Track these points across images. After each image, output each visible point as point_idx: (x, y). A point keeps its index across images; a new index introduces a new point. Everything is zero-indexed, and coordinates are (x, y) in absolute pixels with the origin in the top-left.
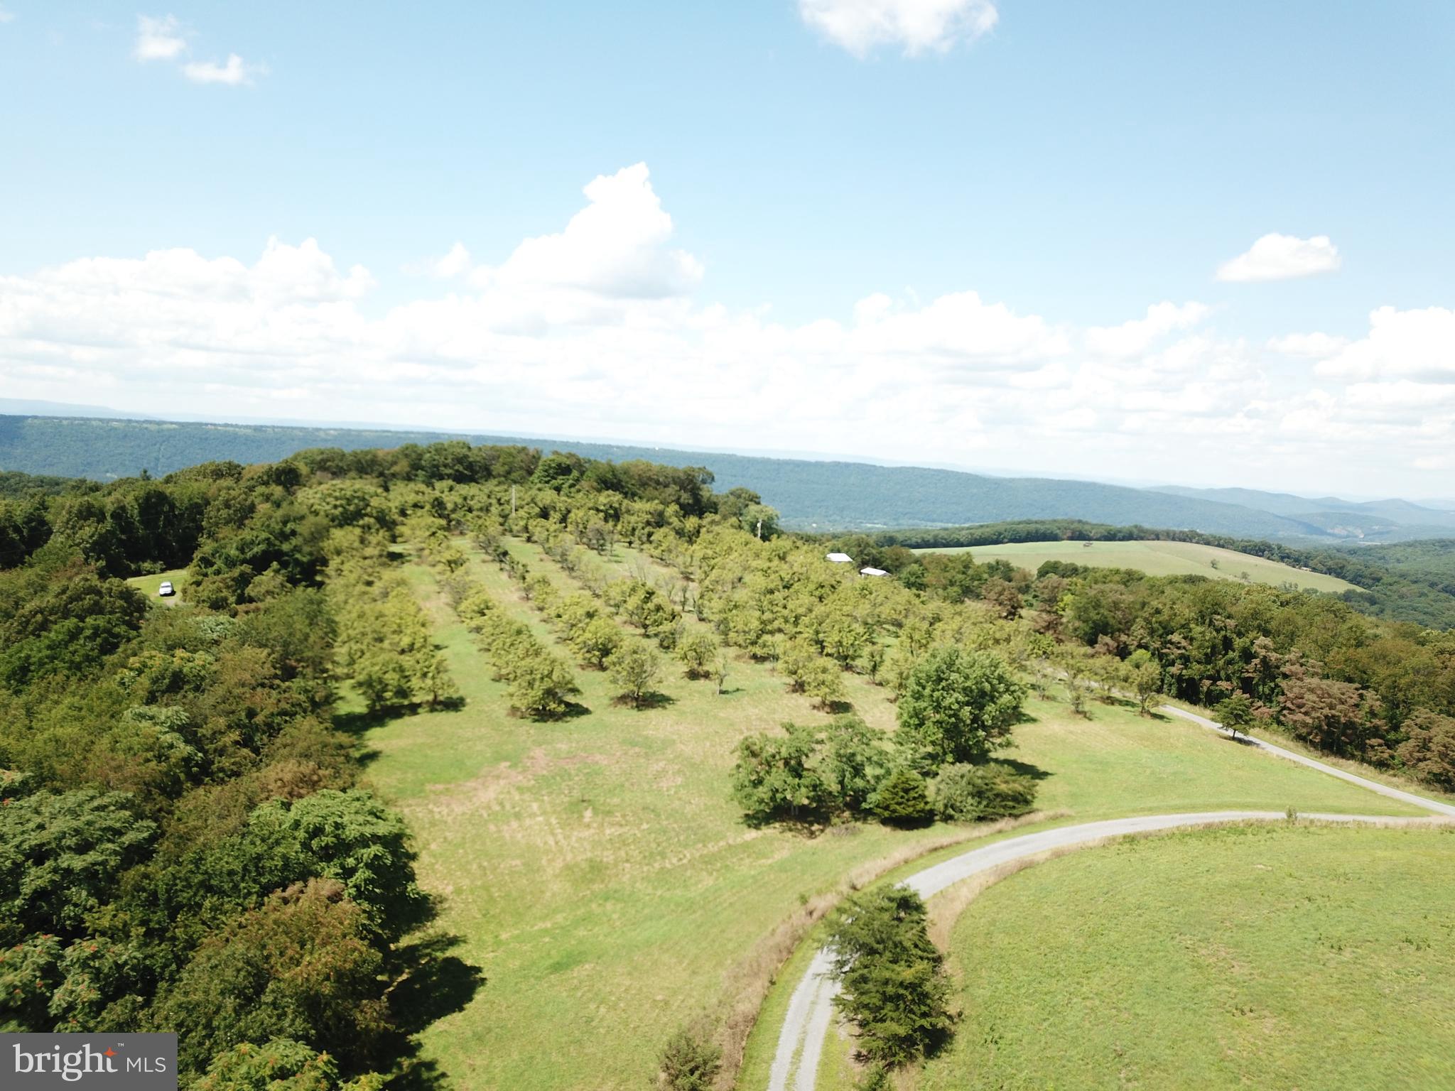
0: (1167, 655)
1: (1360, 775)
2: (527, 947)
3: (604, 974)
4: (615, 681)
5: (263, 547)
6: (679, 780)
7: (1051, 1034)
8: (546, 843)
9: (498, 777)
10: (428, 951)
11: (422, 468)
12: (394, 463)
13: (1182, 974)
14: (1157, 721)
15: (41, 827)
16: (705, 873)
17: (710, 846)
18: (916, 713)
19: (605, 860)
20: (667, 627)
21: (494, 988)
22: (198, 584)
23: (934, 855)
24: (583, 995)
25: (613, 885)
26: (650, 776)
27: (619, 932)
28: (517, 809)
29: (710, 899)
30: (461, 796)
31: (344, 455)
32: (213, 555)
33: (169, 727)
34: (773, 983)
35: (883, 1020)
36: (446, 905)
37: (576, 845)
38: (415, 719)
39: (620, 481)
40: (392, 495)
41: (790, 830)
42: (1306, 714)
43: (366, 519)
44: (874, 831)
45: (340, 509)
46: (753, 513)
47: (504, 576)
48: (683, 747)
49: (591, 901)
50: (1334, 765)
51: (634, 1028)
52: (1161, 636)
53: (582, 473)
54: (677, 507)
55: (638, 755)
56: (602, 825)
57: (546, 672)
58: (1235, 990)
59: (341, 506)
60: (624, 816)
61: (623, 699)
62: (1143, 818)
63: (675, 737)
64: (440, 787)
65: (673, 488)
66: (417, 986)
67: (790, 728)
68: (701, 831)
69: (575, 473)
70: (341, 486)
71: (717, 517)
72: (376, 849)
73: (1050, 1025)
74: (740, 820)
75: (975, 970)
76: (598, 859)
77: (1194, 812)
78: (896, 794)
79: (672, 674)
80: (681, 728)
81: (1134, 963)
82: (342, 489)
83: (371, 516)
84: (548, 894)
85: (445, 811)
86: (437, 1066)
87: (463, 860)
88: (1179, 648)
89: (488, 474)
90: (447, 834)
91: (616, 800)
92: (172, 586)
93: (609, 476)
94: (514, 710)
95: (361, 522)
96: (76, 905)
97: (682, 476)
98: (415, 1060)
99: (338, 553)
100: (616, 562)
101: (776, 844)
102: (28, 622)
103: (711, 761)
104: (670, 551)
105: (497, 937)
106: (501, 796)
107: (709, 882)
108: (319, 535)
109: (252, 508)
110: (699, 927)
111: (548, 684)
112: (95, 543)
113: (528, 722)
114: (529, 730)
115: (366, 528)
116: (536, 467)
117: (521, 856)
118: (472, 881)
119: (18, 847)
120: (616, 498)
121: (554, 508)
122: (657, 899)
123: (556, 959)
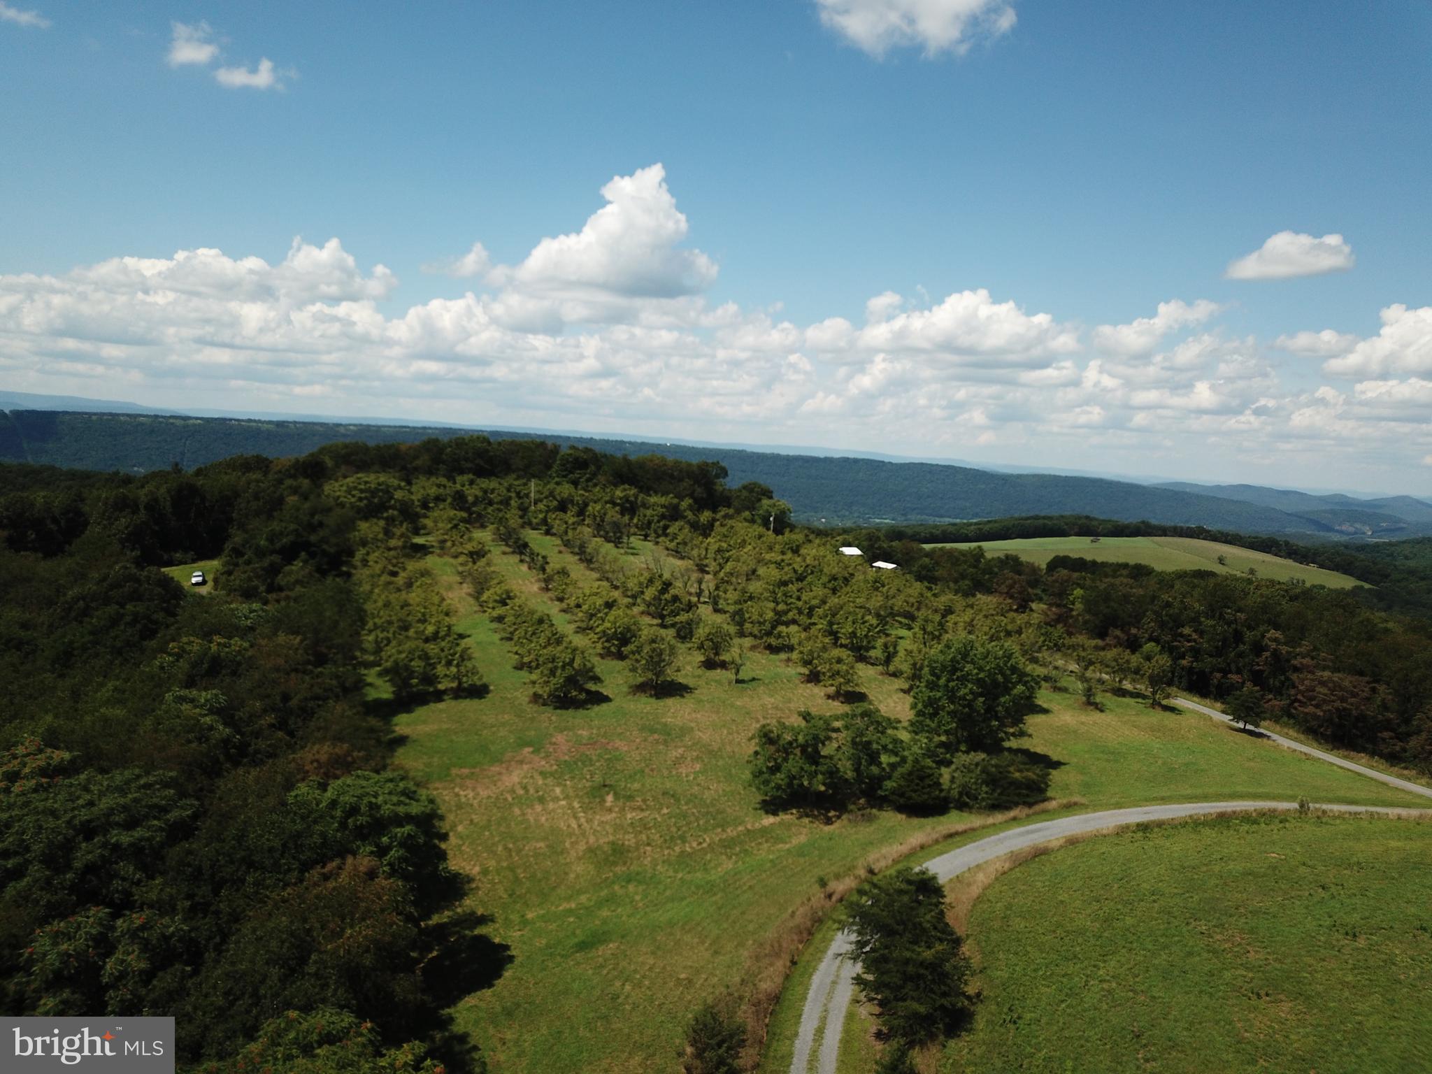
0: (1177, 647)
1: (1372, 767)
2: (553, 926)
3: (628, 953)
4: (634, 670)
5: (291, 538)
6: (698, 767)
7: (1069, 1015)
8: (569, 826)
9: (521, 762)
10: (457, 929)
11: (443, 462)
12: (416, 457)
13: (1197, 959)
14: (1168, 714)
15: (91, 804)
16: (724, 857)
17: (729, 830)
18: (931, 702)
19: (627, 843)
20: (683, 617)
21: (522, 965)
22: (229, 573)
23: (950, 841)
24: (608, 973)
25: (634, 868)
26: (669, 762)
27: (642, 913)
28: (541, 793)
29: (730, 882)
30: (486, 780)
31: (367, 449)
32: (243, 546)
33: (208, 710)
34: (794, 963)
35: (903, 999)
36: (474, 886)
37: (599, 828)
38: (441, 706)
39: (635, 475)
40: (414, 489)
41: (807, 816)
42: (1317, 706)
43: (390, 511)
44: (890, 818)
45: (365, 502)
46: (765, 507)
47: (524, 568)
48: (700, 734)
49: (613, 883)
50: (1345, 757)
51: (659, 1005)
52: (1171, 629)
53: (599, 468)
54: (691, 501)
55: (657, 742)
56: (623, 809)
57: (567, 660)
58: (1250, 975)
59: (366, 498)
60: (644, 801)
62: (1155, 807)
63: (693, 725)
64: (466, 771)
65: (687, 483)
66: (447, 963)
67: (806, 716)
68: (719, 816)
69: (593, 468)
70: (367, 479)
71: (731, 511)
72: (408, 829)
73: (1068, 1006)
74: (758, 806)
75: (992, 952)
76: (620, 842)
77: (1207, 802)
78: (912, 781)
79: (689, 663)
80: (699, 716)
81: (1150, 947)
82: (366, 483)
83: (393, 508)
84: (572, 876)
85: (471, 795)
86: (469, 1039)
87: (490, 842)
88: (1189, 641)
89: (508, 468)
90: (474, 817)
91: (636, 786)
92: (203, 576)
93: (625, 470)
94: (536, 698)
95: (385, 515)
96: (124, 879)
97: (697, 471)
98: (447, 1034)
99: (364, 543)
100: (633, 554)
101: (793, 829)
102: (70, 609)
103: (729, 748)
104: (685, 544)
105: (523, 916)
106: (525, 781)
107: (729, 865)
108: (348, 525)
109: (281, 501)
110: (719, 909)
111: (569, 671)
112: (130, 534)
113: (550, 709)
114: (549, 717)
115: (390, 521)
116: (555, 461)
117: (545, 839)
118: (498, 862)
119: (69, 822)
120: (633, 491)
121: (572, 501)
122: (678, 882)
123: (581, 938)
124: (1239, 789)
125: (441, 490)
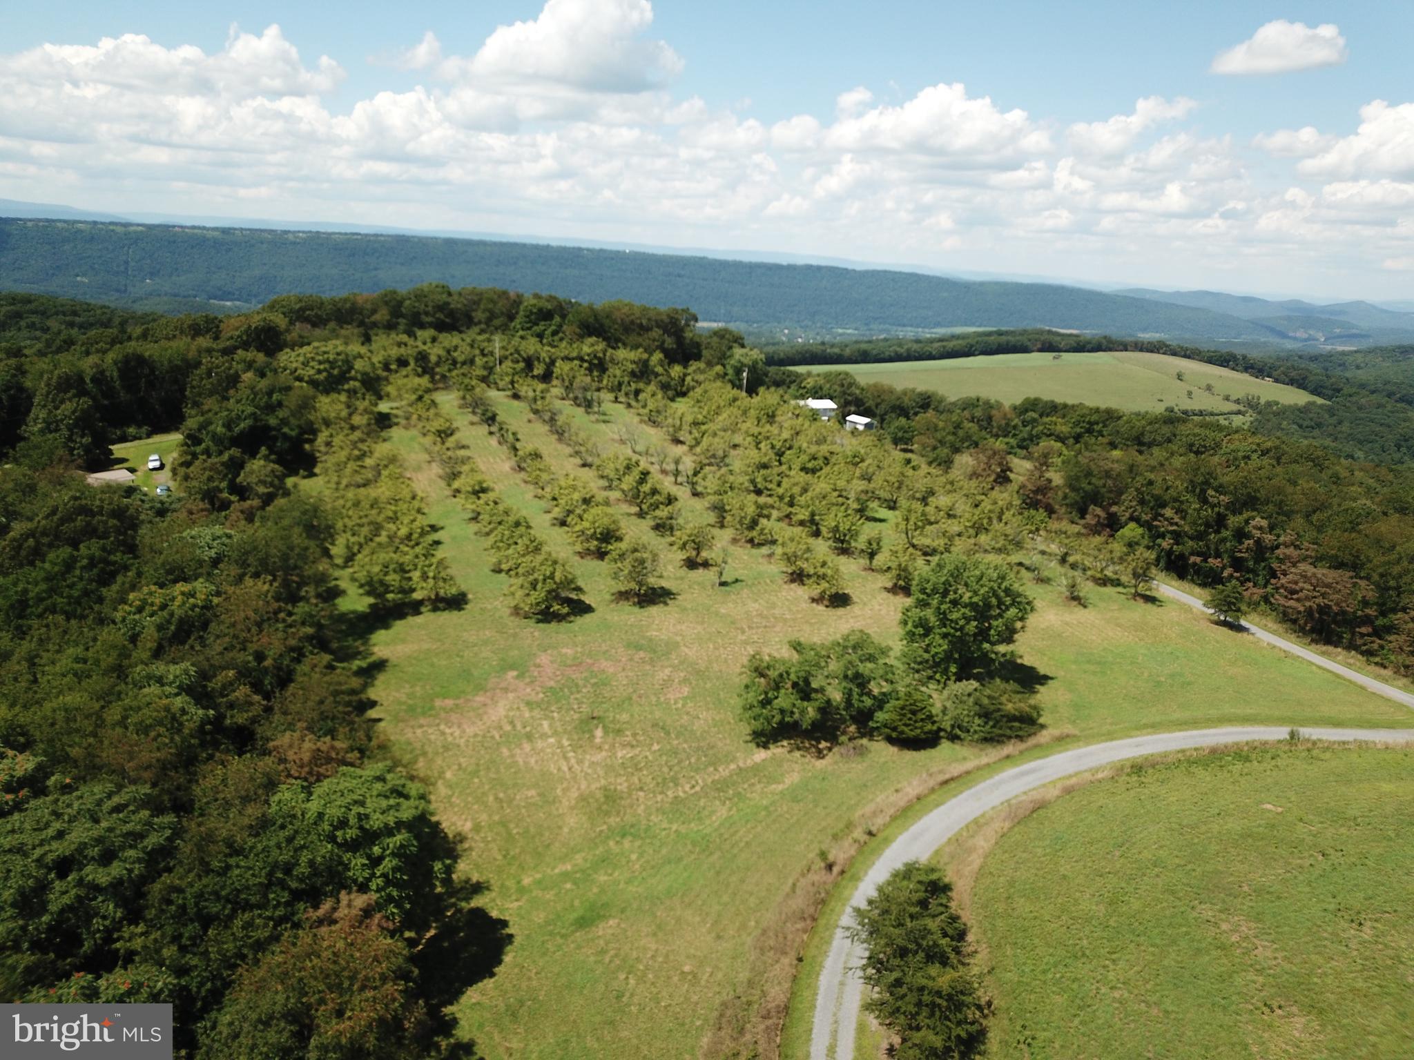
0: (1157, 527)
1: (1349, 666)
2: (549, 896)
3: (629, 934)
4: (615, 576)
5: (249, 422)
6: (686, 690)
7: (1083, 1034)
8: (559, 769)
9: (506, 690)
10: (453, 900)
11: (402, 316)
12: (374, 311)
13: (1207, 958)
14: (1149, 606)
15: (60, 835)
16: (717, 803)
17: (721, 769)
18: (922, 623)
19: (619, 787)
20: (663, 512)
21: (522, 948)
22: (187, 464)
23: (946, 788)
24: (610, 962)
25: (629, 819)
26: (657, 686)
27: (640, 879)
28: (528, 729)
29: (726, 836)
30: (471, 714)
31: (322, 303)
32: (199, 430)
33: (178, 687)
34: (800, 960)
36: (466, 845)
37: (590, 771)
38: (419, 620)
39: (602, 325)
40: (374, 346)
41: (799, 749)
42: (1298, 600)
43: (352, 383)
44: (881, 751)
45: (325, 374)
46: (737, 357)
47: (493, 441)
48: (686, 650)
49: (608, 838)
50: (1323, 654)
51: (665, 1007)
52: (1152, 509)
53: (563, 317)
54: (661, 356)
55: (643, 661)
56: (613, 746)
57: (548, 573)
58: (1261, 979)
59: (325, 370)
60: (634, 735)
61: (623, 596)
62: (1149, 737)
63: (679, 639)
64: (449, 703)
65: (656, 333)
66: (446, 944)
67: (797, 646)
68: (711, 752)
69: (557, 319)
70: (324, 349)
71: (702, 365)
72: (399, 838)
73: (1081, 1023)
74: (749, 738)
75: (999, 946)
76: (612, 787)
77: (1196, 728)
78: (904, 715)
79: (671, 561)
80: (683, 627)
81: (1158, 941)
82: (325, 353)
83: (355, 379)
84: (566, 830)
85: (457, 734)
86: (475, 1049)
87: (480, 791)
88: (1172, 524)
89: (470, 322)
90: (462, 760)
91: (625, 717)
92: (160, 460)
93: (591, 320)
94: (516, 611)
95: (346, 387)
96: (104, 918)
97: (667, 320)
98: (452, 1041)
99: (327, 423)
100: (604, 422)
101: (786, 766)
102: (20, 547)
103: (716, 667)
104: (658, 412)
105: (519, 882)
106: (511, 714)
107: (723, 812)
108: (306, 405)
109: (234, 380)
110: (718, 873)
111: (550, 585)
112: (77, 420)
113: (532, 622)
114: (534, 632)
115: (352, 393)
116: (517, 313)
117: (536, 785)
118: (490, 816)
119: (38, 860)
120: (601, 346)
121: (538, 359)
122: (673, 836)
123: (580, 912)
124: (1228, 710)
125: (403, 350)
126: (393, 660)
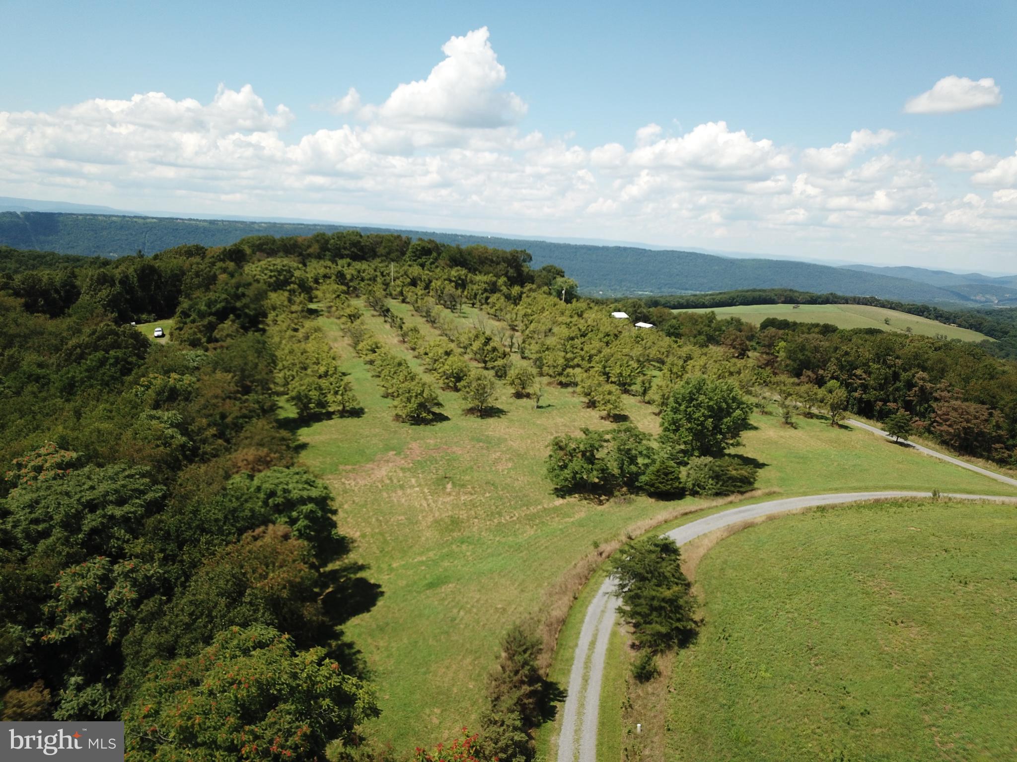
0: (851, 384)
1: (986, 468)
2: (410, 572)
3: (462, 590)
4: (465, 399)
5: (223, 304)
6: (510, 465)
7: (764, 634)
8: (421, 505)
9: (388, 461)
10: (345, 573)
11: (329, 250)
12: (309, 247)
13: (855, 598)
14: (843, 430)
15: (92, 488)
16: (528, 527)
17: (531, 508)
18: (674, 422)
19: (461, 517)
20: (500, 362)
21: (390, 598)
22: (180, 329)
23: (685, 517)
24: (448, 604)
25: (467, 534)
26: (490, 462)
27: (471, 564)
28: (401, 483)
29: (532, 543)
30: (363, 474)
31: (274, 241)
32: (189, 310)
33: (170, 424)
34: (575, 598)
35: (650, 623)
36: (356, 545)
37: (442, 507)
38: (331, 422)
39: (465, 260)
40: (308, 269)
41: (586, 499)
42: (950, 426)
43: (292, 285)
44: (644, 501)
45: (274, 278)
46: (559, 283)
47: (387, 326)
48: (512, 443)
49: (452, 543)
50: (968, 461)
51: (483, 625)
52: (848, 371)
53: (439, 254)
54: (505, 279)
55: (482, 448)
56: (458, 493)
57: (419, 392)
58: (891, 609)
59: (275, 276)
60: (473, 488)
61: (471, 411)
62: (831, 495)
63: (507, 436)
64: (349, 467)
65: (503, 265)
66: (339, 596)
67: (586, 431)
68: (525, 499)
69: (434, 254)
71: (534, 286)
72: (310, 506)
73: (764, 629)
74: (552, 492)
75: (712, 592)
76: (457, 516)
78: (659, 476)
79: (504, 394)
80: (511, 431)
81: (822, 590)
82: (274, 265)
83: (294, 283)
84: (423, 539)
85: (353, 483)
86: (355, 646)
87: (366, 516)
88: (860, 379)
89: (374, 255)
90: (355, 498)
91: (467, 478)
92: (162, 331)
93: (458, 256)
94: (398, 417)
95: (288, 288)
96: (118, 539)
97: (510, 257)
98: (340, 642)
99: (274, 309)
100: (464, 317)
101: (576, 508)
102: (71, 354)
103: (532, 453)
104: (501, 310)
105: (390, 565)
106: (390, 474)
107: (531, 532)
108: (261, 296)
109: (215, 278)
110: (525, 561)
111: (420, 399)
112: (110, 301)
113: (407, 425)
114: (408, 431)
115: (292, 292)
116: (407, 249)
117: (405, 514)
118: (373, 529)
119: (78, 500)
120: (463, 272)
121: (420, 279)
122: (496, 543)
123: (430, 580)
124: (891, 483)
125: (328, 270)
126: (312, 443)
